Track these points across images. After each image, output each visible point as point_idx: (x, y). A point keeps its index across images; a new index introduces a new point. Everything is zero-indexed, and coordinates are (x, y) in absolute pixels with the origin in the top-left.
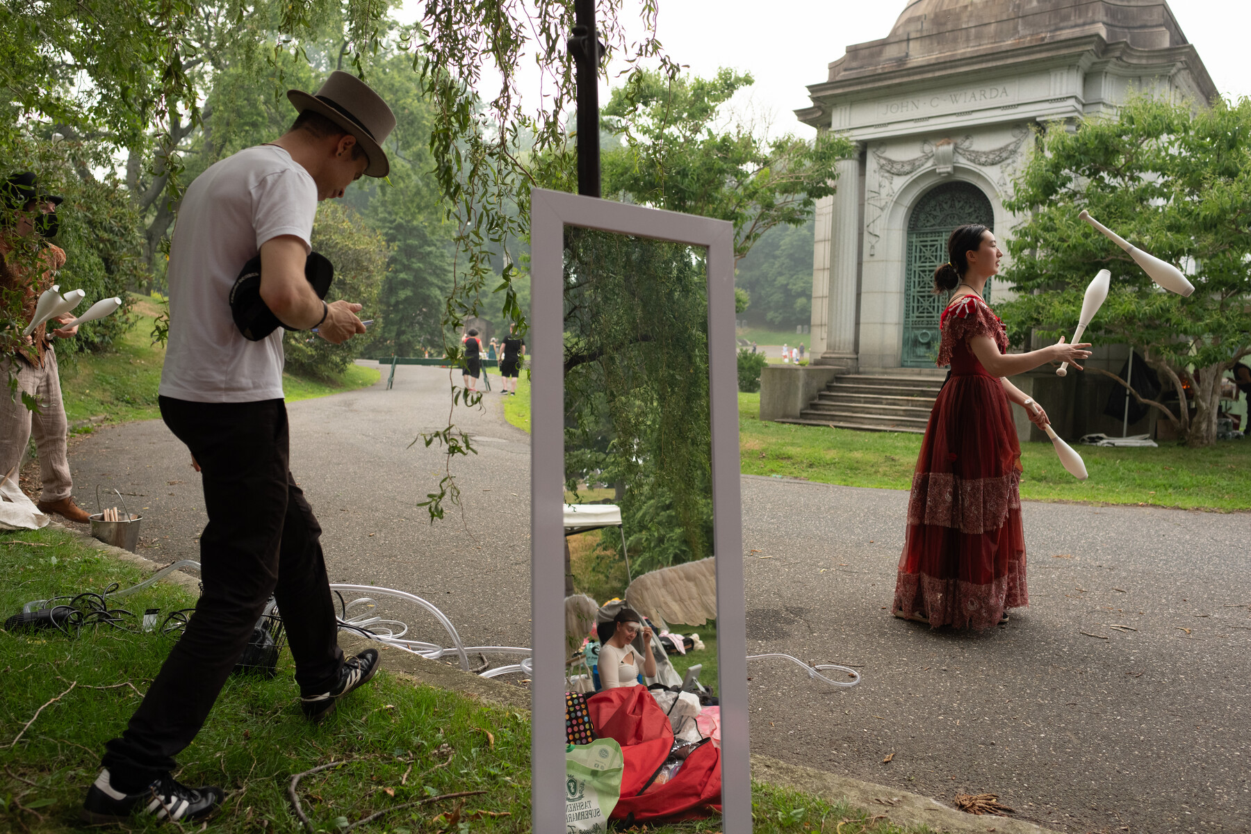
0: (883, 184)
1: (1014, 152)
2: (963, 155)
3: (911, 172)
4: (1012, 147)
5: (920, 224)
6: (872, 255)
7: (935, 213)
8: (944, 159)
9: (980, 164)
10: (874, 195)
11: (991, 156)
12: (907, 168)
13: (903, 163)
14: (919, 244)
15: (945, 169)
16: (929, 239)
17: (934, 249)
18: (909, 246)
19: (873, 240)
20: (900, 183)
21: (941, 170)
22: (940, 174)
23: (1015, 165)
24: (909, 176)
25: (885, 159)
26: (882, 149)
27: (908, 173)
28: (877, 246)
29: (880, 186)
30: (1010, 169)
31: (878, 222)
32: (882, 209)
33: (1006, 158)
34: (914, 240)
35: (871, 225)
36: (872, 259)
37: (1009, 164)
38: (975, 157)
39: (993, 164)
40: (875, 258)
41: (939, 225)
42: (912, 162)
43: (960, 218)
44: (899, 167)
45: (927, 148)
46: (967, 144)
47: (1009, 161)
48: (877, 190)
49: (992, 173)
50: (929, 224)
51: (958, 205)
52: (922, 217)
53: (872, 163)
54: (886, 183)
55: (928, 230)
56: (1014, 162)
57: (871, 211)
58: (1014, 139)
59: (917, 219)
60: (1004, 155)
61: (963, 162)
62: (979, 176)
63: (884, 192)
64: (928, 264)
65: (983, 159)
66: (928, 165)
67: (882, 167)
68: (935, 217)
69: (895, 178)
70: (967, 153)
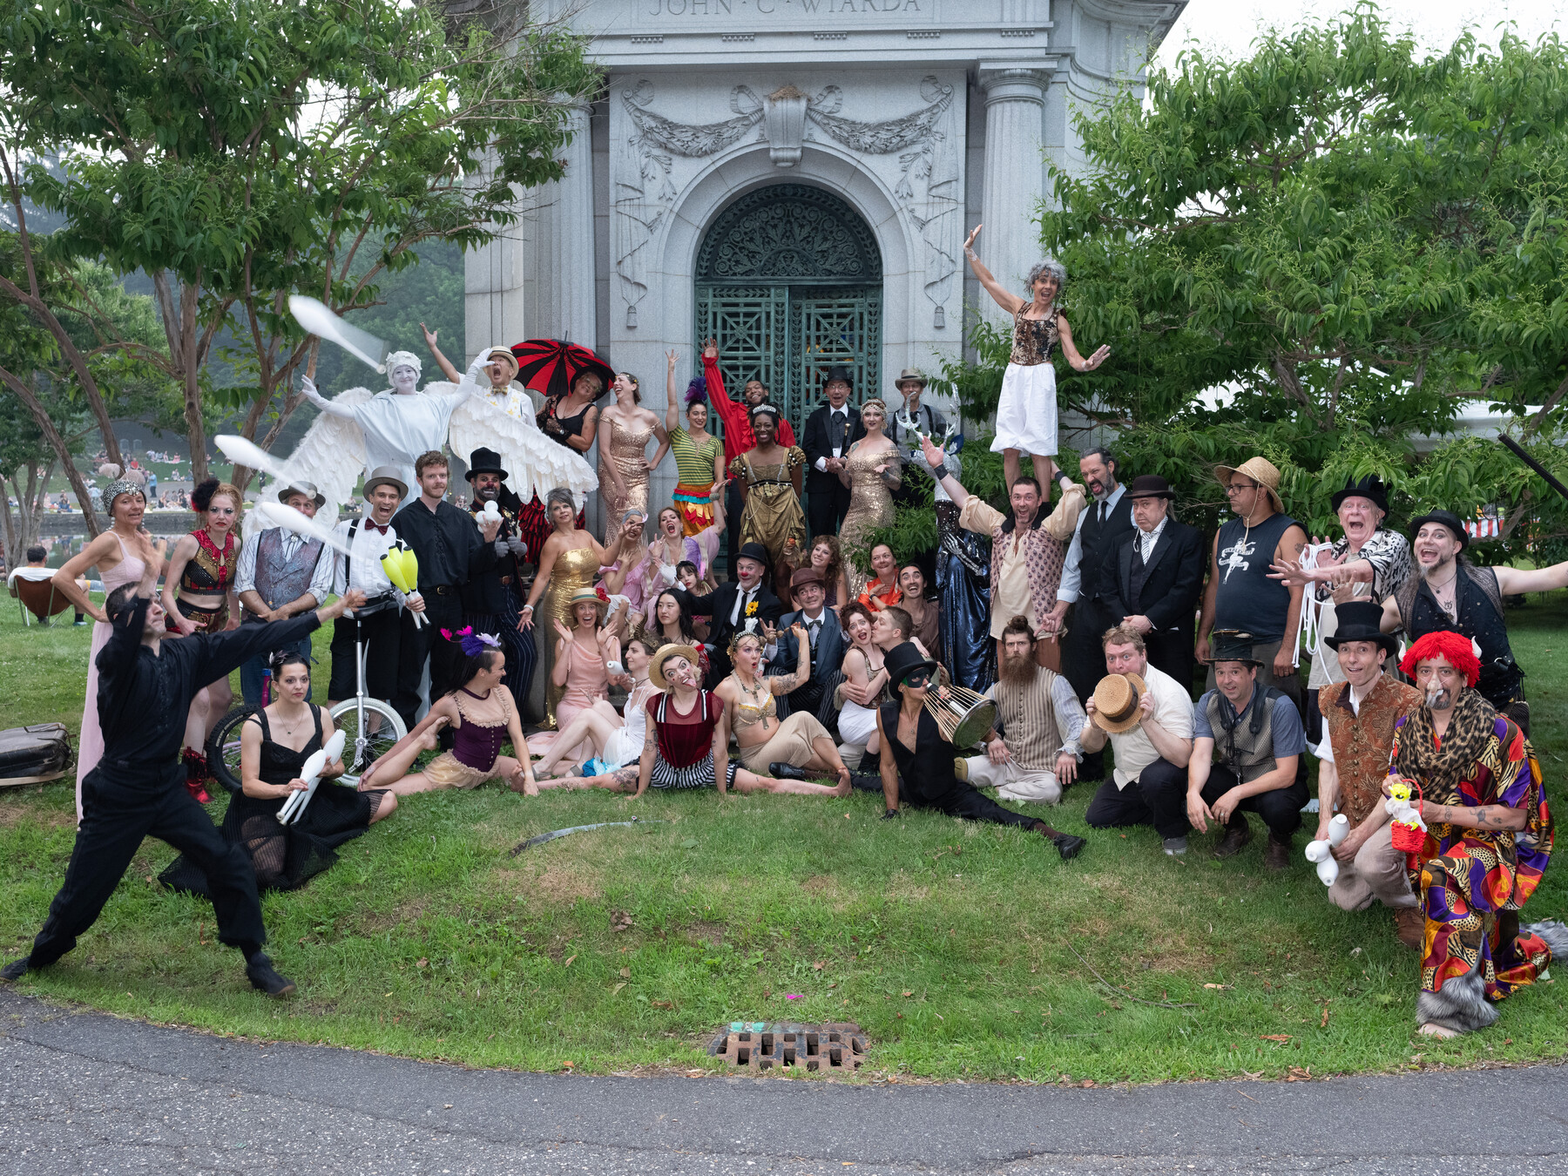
0: (650, 172)
1: (926, 130)
2: (824, 127)
3: (713, 152)
4: (923, 120)
5: (721, 268)
6: (630, 328)
7: (752, 247)
8: (787, 130)
9: (858, 149)
10: (632, 194)
11: (883, 135)
12: (705, 142)
13: (696, 131)
14: (720, 311)
15: (786, 151)
16: (741, 300)
17: (752, 321)
18: (700, 311)
19: (633, 294)
20: (686, 172)
21: (781, 154)
22: (776, 161)
23: (928, 157)
24: (707, 161)
25: (654, 117)
26: (644, 93)
27: (706, 153)
28: (641, 308)
29: (643, 176)
30: (918, 166)
31: (642, 255)
32: (650, 227)
33: (913, 142)
34: (710, 300)
35: (628, 260)
36: (631, 335)
37: (917, 155)
38: (850, 132)
39: (885, 152)
40: (637, 334)
41: (762, 271)
42: (716, 130)
43: (805, 261)
44: (687, 137)
45: (746, 104)
46: (829, 103)
47: (918, 148)
48: (637, 185)
49: (884, 170)
50: (739, 269)
51: (800, 234)
52: (725, 252)
53: (621, 124)
54: (656, 170)
55: (738, 280)
56: (926, 151)
57: (623, 230)
58: (926, 105)
59: (714, 256)
60: (909, 134)
61: (823, 140)
62: (855, 173)
63: (653, 190)
64: (741, 353)
65: (867, 139)
66: (749, 140)
67: (646, 133)
68: (752, 255)
69: (677, 160)
70: (830, 121)
